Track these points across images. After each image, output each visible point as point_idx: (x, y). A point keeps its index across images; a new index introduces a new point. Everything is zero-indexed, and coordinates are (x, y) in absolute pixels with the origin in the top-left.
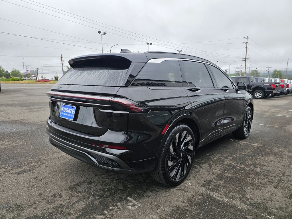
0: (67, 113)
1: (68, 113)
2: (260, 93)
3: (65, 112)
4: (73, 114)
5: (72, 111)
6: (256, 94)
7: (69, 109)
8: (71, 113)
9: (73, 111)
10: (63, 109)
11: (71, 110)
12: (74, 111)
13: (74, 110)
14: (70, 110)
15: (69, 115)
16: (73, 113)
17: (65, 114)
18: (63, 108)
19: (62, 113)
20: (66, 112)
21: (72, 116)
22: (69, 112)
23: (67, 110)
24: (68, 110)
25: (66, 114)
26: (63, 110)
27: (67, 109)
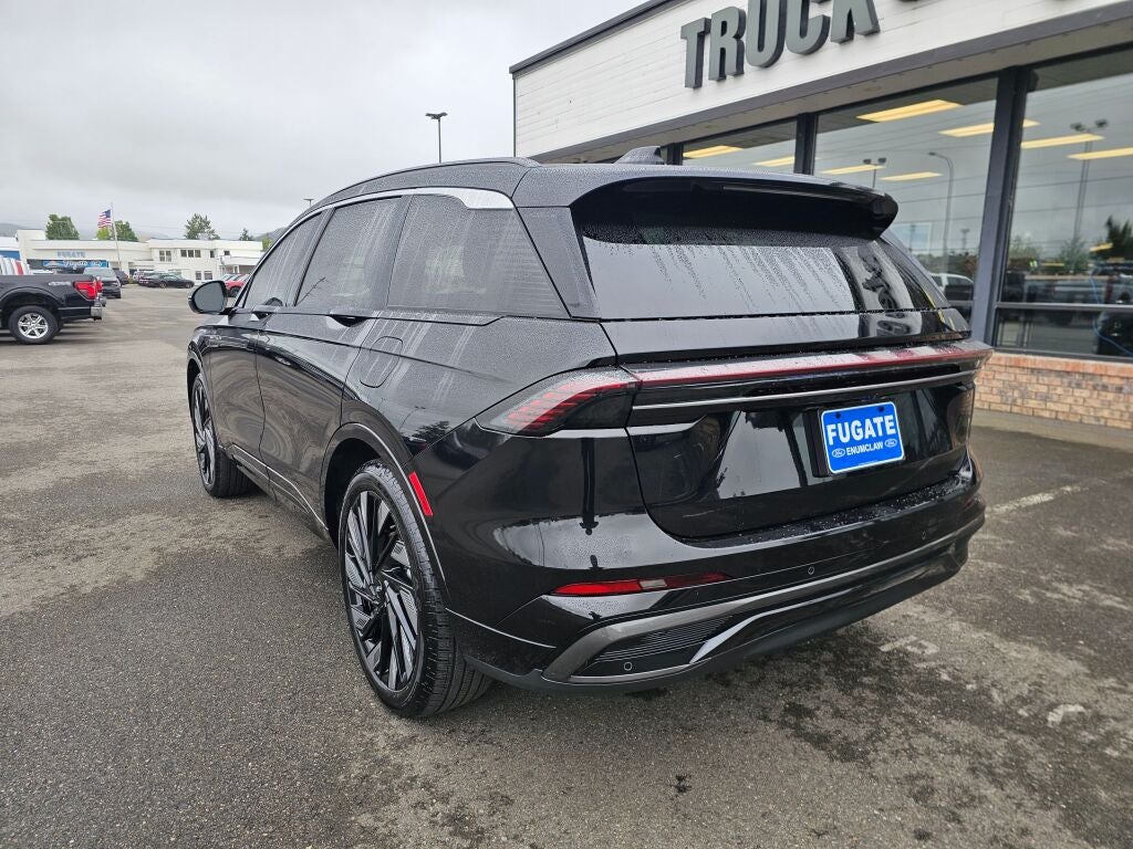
0: (863, 442)
1: (871, 440)
2: (40, 318)
3: (853, 443)
4: (895, 436)
5: (883, 424)
6: (21, 324)
7: (868, 422)
8: (880, 434)
9: (888, 425)
10: (831, 435)
11: (878, 420)
12: (894, 420)
13: (891, 417)
14: (875, 426)
15: (879, 446)
16: (890, 432)
17: (853, 450)
18: (831, 427)
19: (838, 453)
20: (858, 438)
21: (891, 443)
22: (870, 432)
23: (860, 431)
24: (863, 427)
25: (863, 449)
26: (836, 439)
27: (857, 423)
